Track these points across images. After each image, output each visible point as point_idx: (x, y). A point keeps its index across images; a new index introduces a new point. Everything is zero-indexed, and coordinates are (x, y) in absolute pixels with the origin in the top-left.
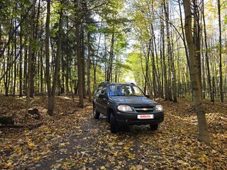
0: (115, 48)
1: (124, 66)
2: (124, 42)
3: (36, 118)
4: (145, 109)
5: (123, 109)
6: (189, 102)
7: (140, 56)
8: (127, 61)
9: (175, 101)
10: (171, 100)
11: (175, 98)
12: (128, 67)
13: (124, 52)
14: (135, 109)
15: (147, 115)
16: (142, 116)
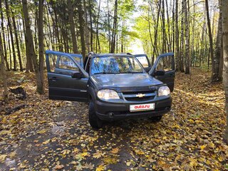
0: (119, 12)
1: (130, 34)
2: (130, 4)
3: (20, 98)
4: (141, 95)
6: (203, 73)
7: (148, 19)
8: (133, 27)
9: (188, 72)
10: (183, 71)
11: (188, 69)
12: (134, 35)
13: (130, 17)
14: (124, 96)
15: (145, 105)
16: (137, 107)
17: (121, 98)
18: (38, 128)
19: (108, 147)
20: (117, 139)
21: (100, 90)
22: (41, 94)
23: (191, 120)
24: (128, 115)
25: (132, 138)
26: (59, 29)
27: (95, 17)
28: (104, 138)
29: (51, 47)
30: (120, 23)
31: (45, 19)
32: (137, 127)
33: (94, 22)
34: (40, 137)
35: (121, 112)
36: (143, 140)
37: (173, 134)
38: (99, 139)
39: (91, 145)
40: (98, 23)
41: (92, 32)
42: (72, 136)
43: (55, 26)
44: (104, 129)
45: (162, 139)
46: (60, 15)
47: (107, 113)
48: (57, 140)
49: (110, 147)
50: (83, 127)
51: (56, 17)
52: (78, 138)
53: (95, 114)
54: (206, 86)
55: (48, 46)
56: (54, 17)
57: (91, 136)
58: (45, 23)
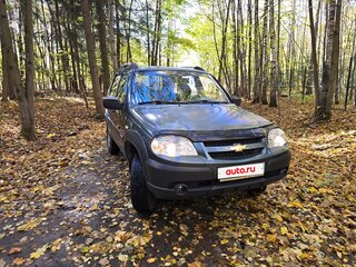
0: (164, 4)
1: (181, 42)
4: (238, 148)
5: (169, 149)
7: (211, 18)
8: (188, 31)
10: (265, 102)
12: (188, 44)
13: (182, 15)
14: (207, 150)
15: (245, 167)
16: (231, 172)
17: (201, 153)
18: (21, 217)
19: (177, 258)
20: (191, 237)
21: (157, 136)
22: (29, 140)
23: (313, 189)
24: (214, 188)
25: (220, 234)
26: (62, 28)
27: (124, 10)
28: (163, 235)
29: (47, 59)
30: (165, 23)
31: (37, 10)
32: (223, 207)
33: (124, 19)
34: (24, 239)
35: (201, 184)
36: (243, 236)
37: (296, 221)
38: (155, 239)
39: (141, 256)
40: (130, 21)
41: (119, 35)
42: (96, 234)
43: (54, 23)
44: (161, 214)
45: (279, 234)
46: (65, 4)
47: (172, 185)
48: (63, 247)
49: (183, 260)
50: (117, 210)
51: (57, 6)
52: (109, 239)
53: (145, 186)
54: (308, 126)
55: (43, 56)
56: (53, 7)
57: (136, 232)
58: (37, 16)
